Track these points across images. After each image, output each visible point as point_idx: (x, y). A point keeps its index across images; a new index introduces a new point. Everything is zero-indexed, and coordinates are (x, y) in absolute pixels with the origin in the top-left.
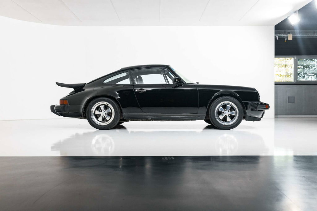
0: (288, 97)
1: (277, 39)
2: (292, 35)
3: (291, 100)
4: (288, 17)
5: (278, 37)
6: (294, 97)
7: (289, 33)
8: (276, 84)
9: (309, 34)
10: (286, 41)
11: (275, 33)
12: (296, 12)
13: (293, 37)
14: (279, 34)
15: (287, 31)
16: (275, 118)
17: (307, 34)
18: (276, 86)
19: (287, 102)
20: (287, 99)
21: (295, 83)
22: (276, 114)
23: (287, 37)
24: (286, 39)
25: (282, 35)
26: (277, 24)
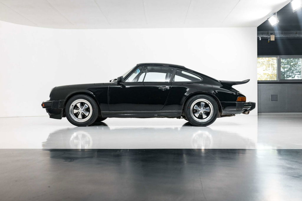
0: (272, 95)
1: (260, 39)
2: (274, 36)
3: (274, 98)
4: (268, 19)
5: (261, 37)
6: (277, 95)
7: (272, 34)
8: (259, 83)
9: (291, 35)
10: (269, 42)
11: (258, 34)
12: (275, 14)
13: (275, 37)
14: (262, 35)
15: (270, 32)
16: (258, 115)
17: (289, 34)
18: (259, 84)
19: (271, 100)
20: (271, 97)
21: (278, 81)
22: (259, 112)
23: (270, 38)
24: (269, 40)
25: (265, 36)
26: (259, 25)
